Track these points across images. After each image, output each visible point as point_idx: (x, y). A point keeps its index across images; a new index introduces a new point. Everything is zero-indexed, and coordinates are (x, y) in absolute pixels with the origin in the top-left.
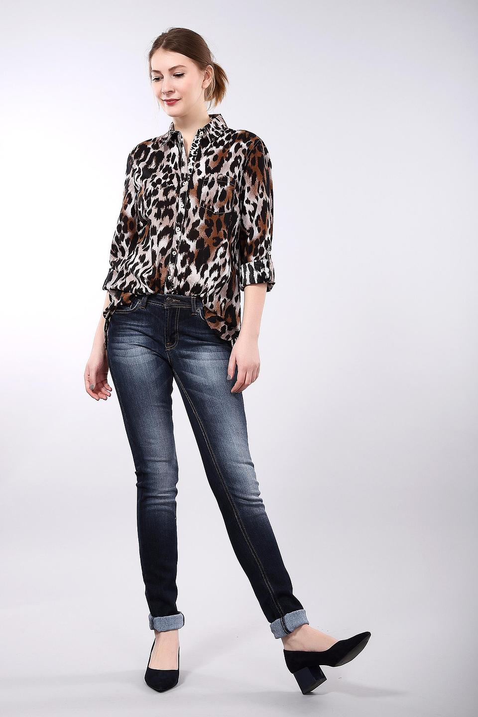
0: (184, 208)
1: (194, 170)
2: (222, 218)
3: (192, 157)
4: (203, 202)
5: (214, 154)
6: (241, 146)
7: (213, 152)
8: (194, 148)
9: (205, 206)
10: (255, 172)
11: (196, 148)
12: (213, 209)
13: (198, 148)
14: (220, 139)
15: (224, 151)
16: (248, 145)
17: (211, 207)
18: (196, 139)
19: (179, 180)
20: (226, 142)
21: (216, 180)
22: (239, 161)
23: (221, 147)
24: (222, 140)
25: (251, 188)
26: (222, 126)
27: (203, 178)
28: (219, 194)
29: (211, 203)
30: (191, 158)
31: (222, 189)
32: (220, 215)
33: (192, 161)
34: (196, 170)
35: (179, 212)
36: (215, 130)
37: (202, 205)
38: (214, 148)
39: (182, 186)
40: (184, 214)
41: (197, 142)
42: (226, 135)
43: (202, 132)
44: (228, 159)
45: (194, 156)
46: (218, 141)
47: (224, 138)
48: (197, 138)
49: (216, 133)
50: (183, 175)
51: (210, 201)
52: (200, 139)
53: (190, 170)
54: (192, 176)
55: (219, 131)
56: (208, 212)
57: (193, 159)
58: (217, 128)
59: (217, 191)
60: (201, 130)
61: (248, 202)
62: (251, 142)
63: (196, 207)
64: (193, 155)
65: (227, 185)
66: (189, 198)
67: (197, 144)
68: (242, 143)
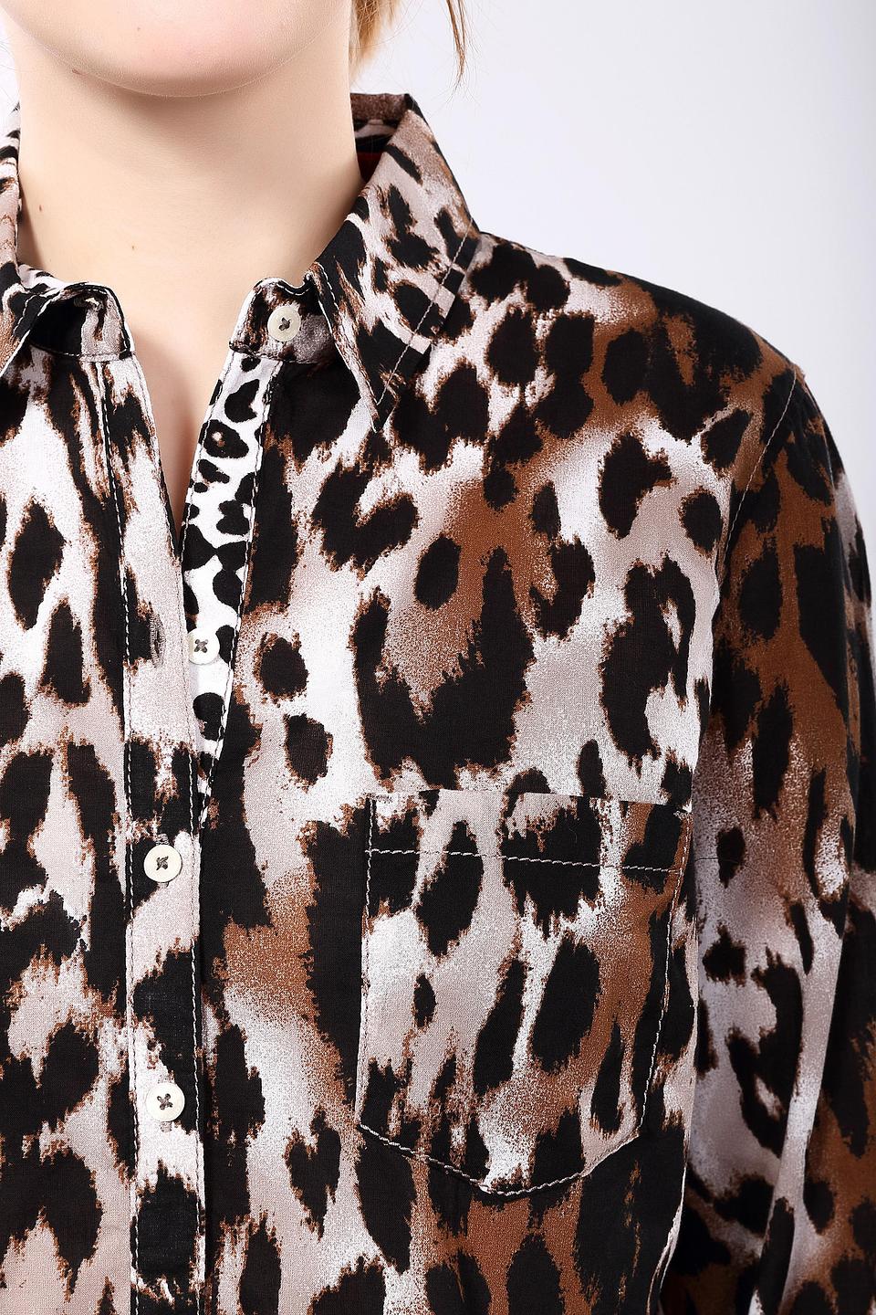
0: (185, 1121)
1: (240, 711)
2: (561, 1227)
3: (214, 566)
4: (387, 1085)
5: (420, 539)
6: (659, 472)
7: (399, 517)
8: (223, 464)
9: (410, 1130)
10: (780, 694)
11: (237, 469)
12: (477, 1155)
13: (251, 462)
14: (444, 360)
16: (718, 452)
17: (458, 1136)
18: (234, 380)
20: (501, 404)
21: (488, 847)
22: (672, 621)
24: (464, 372)
25: (751, 837)
26: (443, 221)
27: (362, 815)
28: (532, 998)
29: (462, 1091)
30: (204, 578)
31: (554, 943)
32: (542, 1202)
33: (215, 614)
34: (270, 715)
35: (146, 1172)
36: (397, 274)
37: (375, 1113)
38: (404, 472)
41: (239, 405)
42: (488, 317)
43: (288, 311)
45: (231, 556)
46: (429, 385)
47: (473, 346)
48: (248, 365)
49: (410, 301)
51: (448, 1074)
52: (266, 371)
53: (206, 707)
54: (228, 776)
55: (424, 281)
56: (438, 1180)
57: (225, 589)
58: (410, 250)
59: (515, 973)
60: (284, 293)
61: (725, 961)
62: (740, 419)
63: (319, 1124)
64: (217, 539)
66: (222, 1015)
67: (246, 431)
68: (655, 439)
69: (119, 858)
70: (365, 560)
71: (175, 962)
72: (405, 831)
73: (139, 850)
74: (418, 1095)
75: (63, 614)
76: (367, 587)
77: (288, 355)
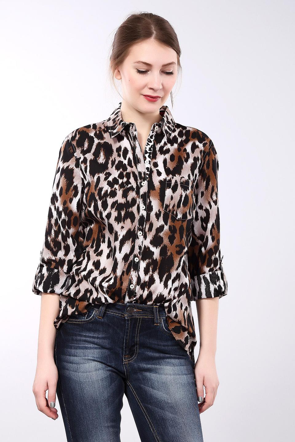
0: (145, 210)
1: (151, 169)
2: (185, 224)
4: (167, 206)
5: (170, 153)
6: (198, 147)
7: (168, 151)
8: (149, 143)
9: (170, 211)
10: (209, 176)
12: (177, 215)
13: (152, 144)
14: (173, 135)
15: (179, 149)
17: (175, 213)
18: (151, 134)
19: (136, 180)
20: (179, 140)
21: (179, 183)
22: (198, 163)
23: (176, 146)
24: (175, 136)
25: (204, 193)
26: (171, 120)
27: (165, 180)
28: (183, 199)
29: (176, 208)
30: (147, 155)
31: (185, 193)
32: (183, 221)
33: (148, 159)
34: (154, 170)
35: (140, 214)
36: (167, 125)
37: (166, 209)
38: (169, 146)
39: (142, 186)
40: (145, 216)
41: (152, 137)
42: (178, 131)
43: (157, 127)
44: (187, 161)
45: (150, 153)
46: (171, 137)
47: (176, 133)
49: (169, 128)
50: (140, 173)
51: (174, 205)
52: (154, 134)
53: (147, 168)
54: (150, 175)
55: (170, 126)
56: (172, 218)
57: (149, 157)
59: (181, 196)
60: (157, 125)
61: (201, 207)
63: (159, 211)
64: (149, 151)
65: (189, 189)
66: (149, 199)
67: (152, 140)
68: (197, 143)
69: (139, 184)
70: (165, 154)
71: (145, 193)
72: (170, 181)
73: (141, 183)
74: (171, 207)
75: (129, 159)
76: (165, 157)
77: (157, 132)
